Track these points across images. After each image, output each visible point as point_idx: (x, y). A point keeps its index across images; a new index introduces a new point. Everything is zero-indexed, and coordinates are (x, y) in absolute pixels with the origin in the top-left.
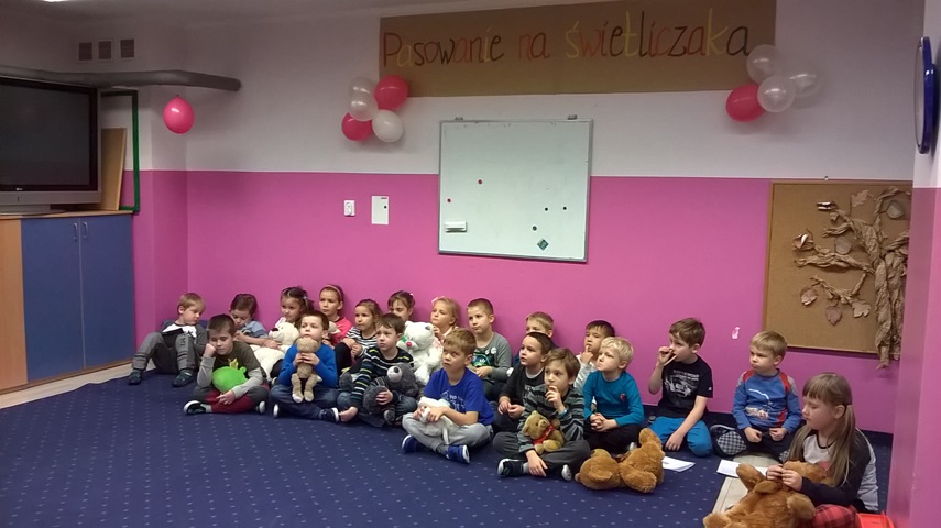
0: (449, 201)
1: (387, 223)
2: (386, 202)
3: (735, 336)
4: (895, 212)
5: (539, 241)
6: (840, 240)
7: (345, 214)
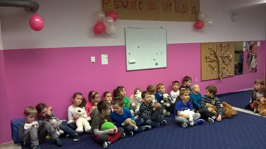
0: (130, 54)
2: (107, 56)
3: (196, 80)
4: (220, 48)
5: (155, 63)
6: (212, 55)
7: (92, 62)
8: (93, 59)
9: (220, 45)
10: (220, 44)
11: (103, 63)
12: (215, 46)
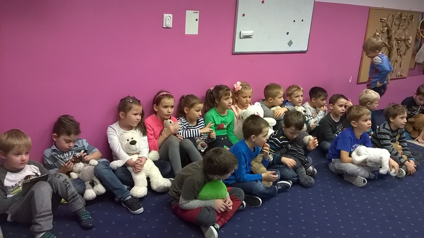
0: (244, 15)
1: (197, 33)
2: (197, 16)
3: (350, 81)
4: (397, 23)
5: (288, 41)
6: (384, 35)
7: (165, 26)
8: (168, 20)
9: (399, 17)
10: (399, 13)
11: (187, 32)
12: (390, 16)
